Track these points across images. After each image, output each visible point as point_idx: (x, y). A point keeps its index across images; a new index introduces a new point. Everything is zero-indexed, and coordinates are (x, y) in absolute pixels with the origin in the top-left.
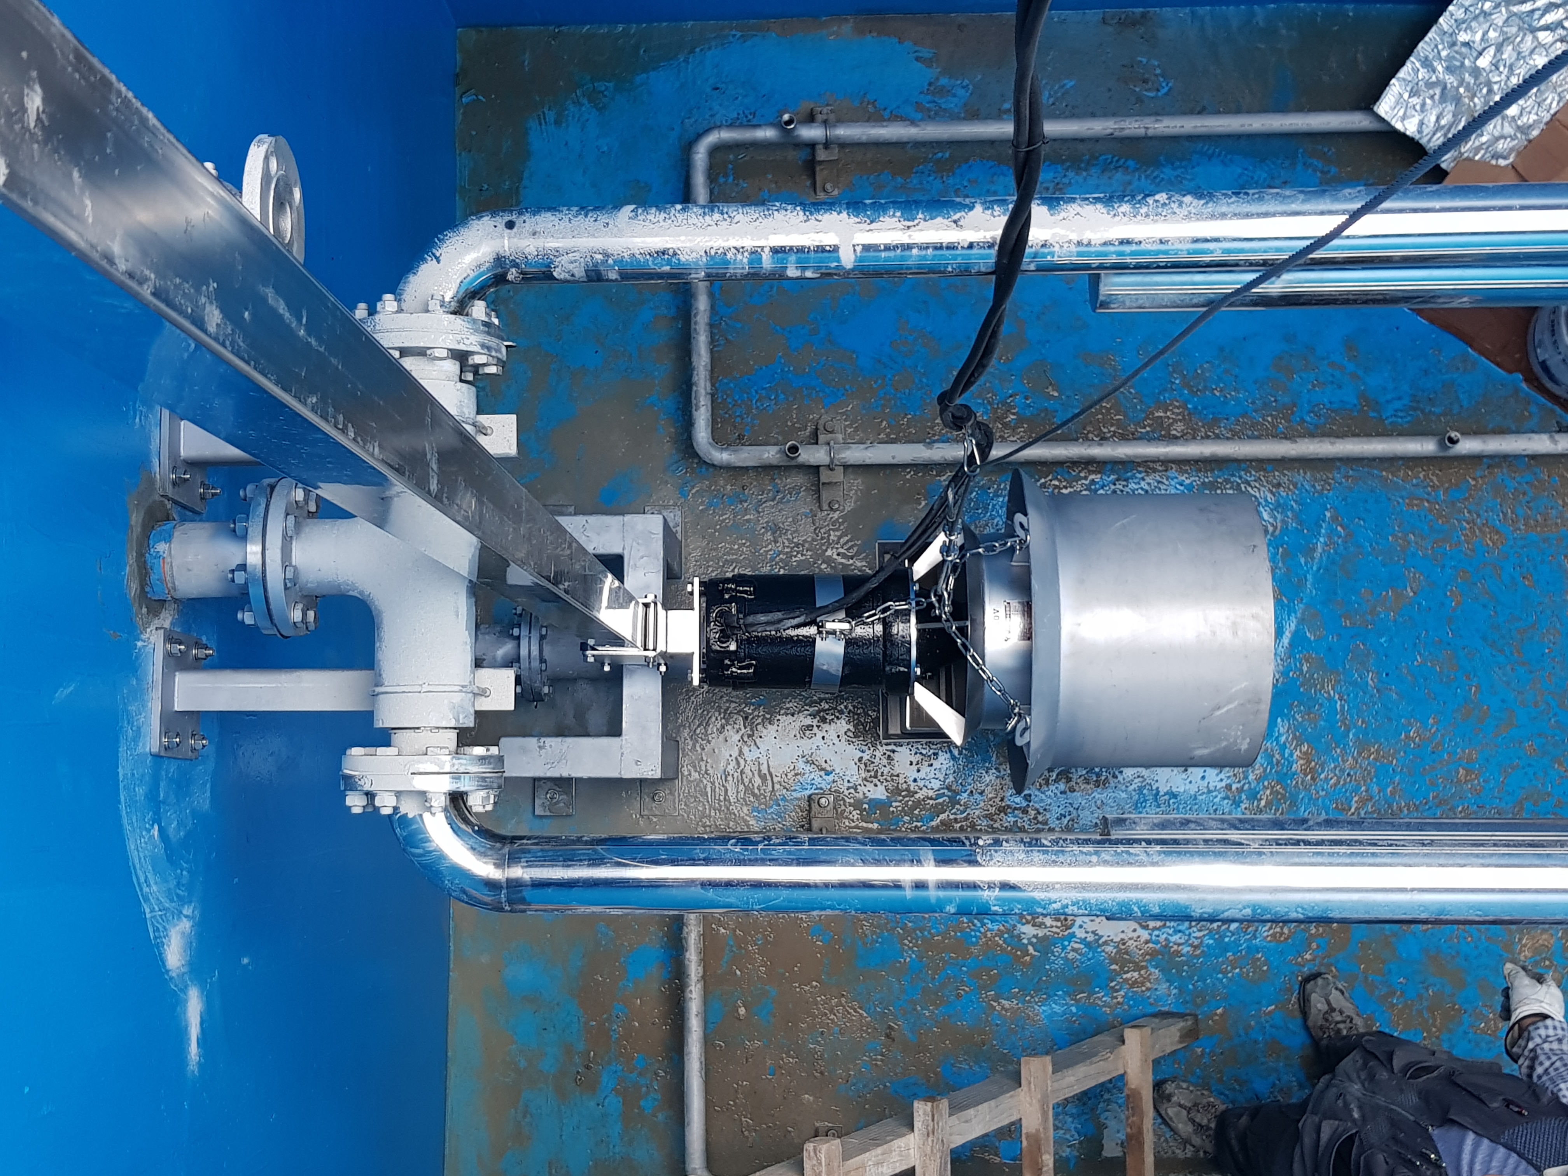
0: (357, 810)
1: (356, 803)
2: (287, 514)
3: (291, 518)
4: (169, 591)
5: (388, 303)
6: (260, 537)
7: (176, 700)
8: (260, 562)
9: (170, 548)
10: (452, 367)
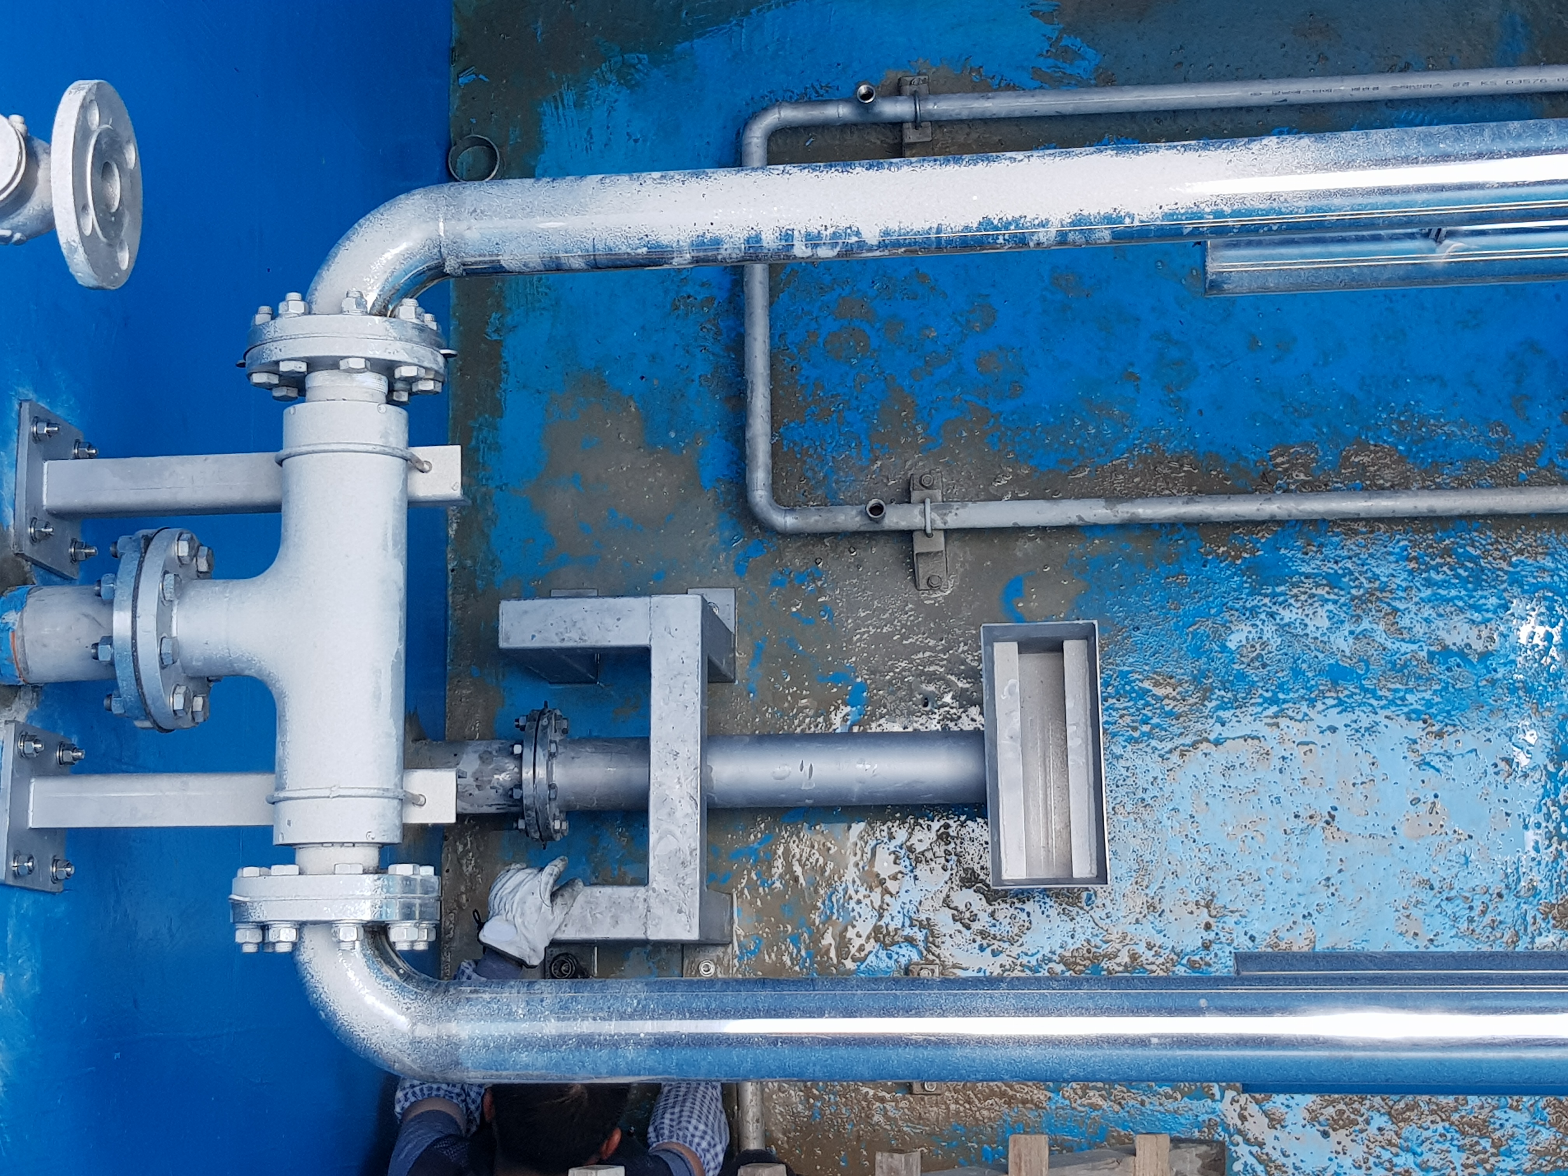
0: (250, 949)
1: (247, 940)
2: (166, 573)
3: (170, 577)
4: (21, 673)
5: (293, 303)
6: (130, 603)
7: (31, 814)
8: (129, 634)
9: (21, 619)
10: (377, 383)
